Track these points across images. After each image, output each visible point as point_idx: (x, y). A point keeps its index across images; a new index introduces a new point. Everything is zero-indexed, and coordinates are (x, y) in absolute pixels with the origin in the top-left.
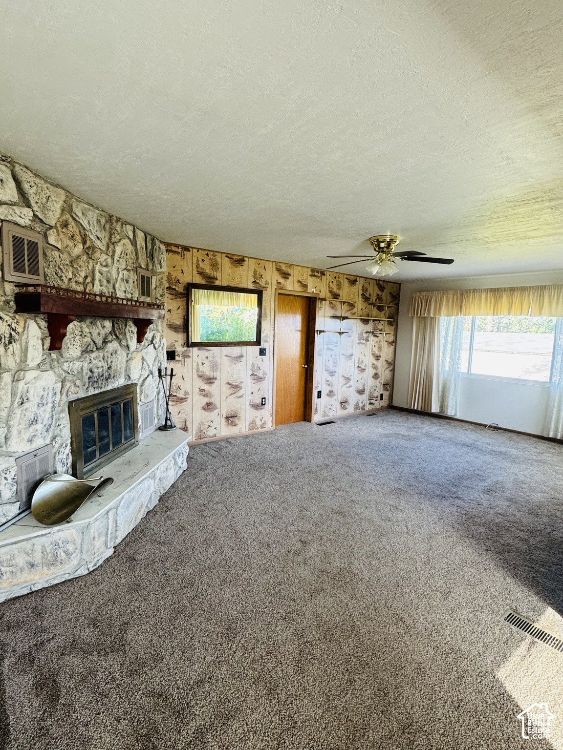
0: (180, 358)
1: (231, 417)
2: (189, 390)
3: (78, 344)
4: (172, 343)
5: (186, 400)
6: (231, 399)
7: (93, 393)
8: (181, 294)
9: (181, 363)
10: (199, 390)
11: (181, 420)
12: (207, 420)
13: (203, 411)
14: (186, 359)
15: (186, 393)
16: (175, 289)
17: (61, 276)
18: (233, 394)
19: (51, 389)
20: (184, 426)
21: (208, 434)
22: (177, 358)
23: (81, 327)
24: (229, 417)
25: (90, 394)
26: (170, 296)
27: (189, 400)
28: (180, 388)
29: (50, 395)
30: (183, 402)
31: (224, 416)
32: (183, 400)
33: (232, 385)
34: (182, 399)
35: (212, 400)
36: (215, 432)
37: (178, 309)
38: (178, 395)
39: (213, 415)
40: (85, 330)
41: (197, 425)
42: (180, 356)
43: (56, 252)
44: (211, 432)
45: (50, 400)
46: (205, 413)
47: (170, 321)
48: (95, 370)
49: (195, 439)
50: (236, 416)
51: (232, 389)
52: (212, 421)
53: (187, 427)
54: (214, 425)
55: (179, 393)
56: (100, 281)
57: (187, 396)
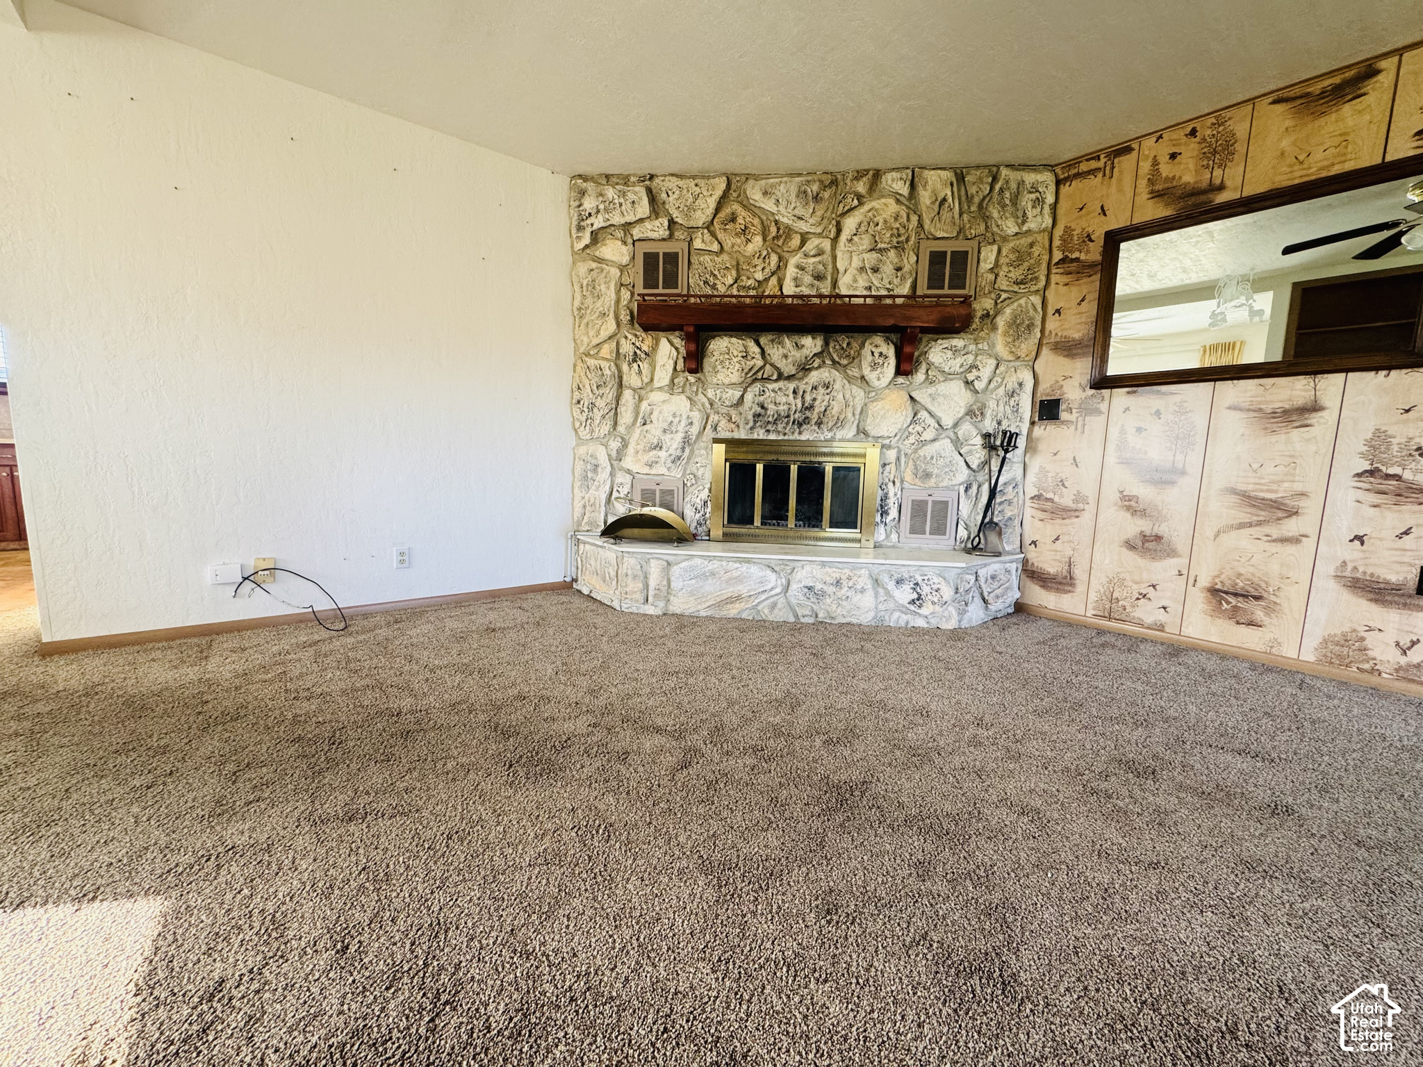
0: (1073, 417)
1: (1236, 595)
2: (1090, 491)
3: (736, 368)
4: (1057, 382)
5: (1077, 514)
6: (1244, 540)
7: (761, 437)
8: (1092, 265)
9: (1073, 428)
10: (1119, 495)
11: (1058, 558)
12: (1137, 578)
13: (1124, 550)
14: (1087, 418)
15: (1079, 498)
16: (1077, 260)
17: (714, 284)
18: (1251, 525)
19: (684, 417)
20: (1065, 573)
21: (1136, 614)
22: (1064, 415)
23: (745, 347)
24: (1226, 593)
25: (755, 437)
26: (1065, 279)
27: (1087, 518)
28: (1063, 485)
29: (683, 423)
30: (1069, 518)
31: (1204, 582)
32: (1069, 514)
33: (1249, 497)
34: (1066, 510)
35: (1162, 529)
36: (1161, 616)
37: (1079, 304)
38: (1056, 499)
39: (1163, 570)
40: (752, 350)
41: (1104, 580)
42: (1074, 411)
43: (706, 257)
44: (1148, 613)
45: (681, 428)
46: (1131, 558)
47: (1056, 334)
48: (771, 407)
49: (1094, 613)
50: (1257, 598)
51: (1249, 510)
52: (1154, 586)
53: (1071, 578)
54: (1159, 599)
55: (1062, 496)
56: (795, 279)
57: (1081, 506)
